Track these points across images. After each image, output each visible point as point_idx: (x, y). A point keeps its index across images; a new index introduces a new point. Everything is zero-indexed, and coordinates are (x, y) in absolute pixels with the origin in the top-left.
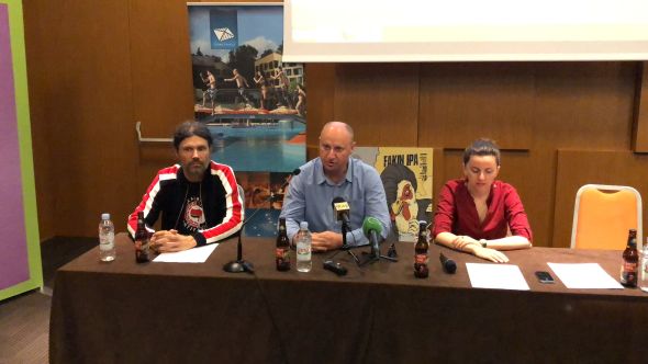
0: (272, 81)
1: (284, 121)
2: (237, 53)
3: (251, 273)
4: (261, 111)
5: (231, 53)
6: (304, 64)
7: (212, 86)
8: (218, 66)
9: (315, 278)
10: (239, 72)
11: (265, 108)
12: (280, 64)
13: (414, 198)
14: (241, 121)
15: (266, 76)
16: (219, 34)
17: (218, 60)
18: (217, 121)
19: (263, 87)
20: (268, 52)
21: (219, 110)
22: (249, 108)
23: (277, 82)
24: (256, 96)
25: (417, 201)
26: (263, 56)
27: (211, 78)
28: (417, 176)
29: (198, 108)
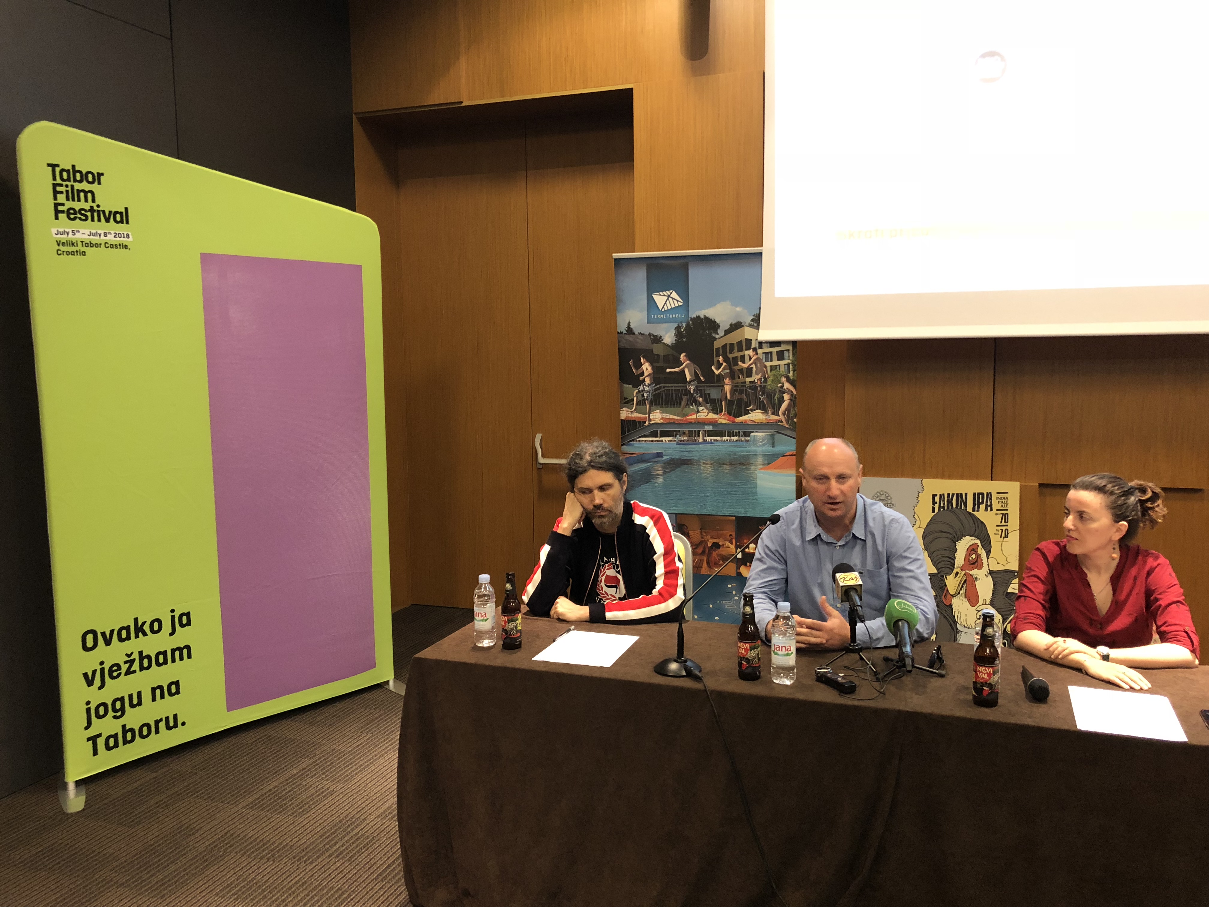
0: (741, 370)
1: (759, 435)
2: (688, 325)
3: (698, 679)
4: (723, 419)
5: (678, 329)
6: (794, 343)
7: (648, 381)
8: (657, 349)
9: (800, 696)
10: (689, 357)
11: (729, 413)
12: (754, 344)
13: (985, 569)
14: (690, 434)
15: (732, 363)
16: (660, 299)
17: (657, 339)
18: (654, 434)
19: (727, 381)
20: (736, 326)
21: (657, 416)
22: (704, 414)
23: (749, 372)
24: (714, 394)
25: (991, 573)
26: (727, 332)
27: (647, 368)
28: (992, 530)
29: (625, 414)
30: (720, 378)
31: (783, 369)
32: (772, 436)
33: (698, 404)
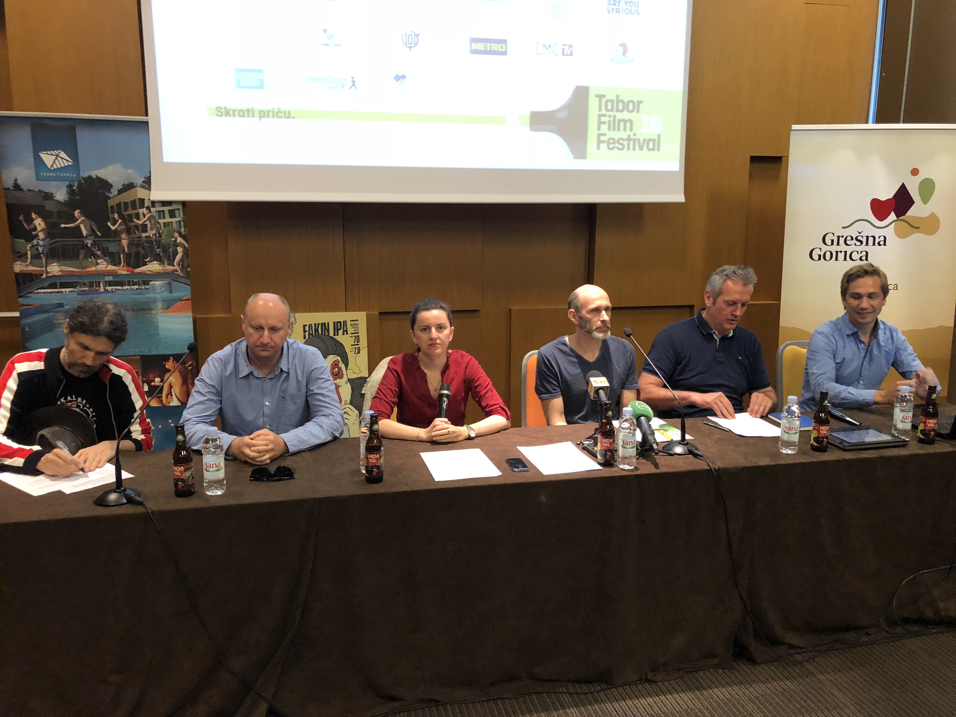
0: (137, 227)
1: (158, 283)
2: (80, 184)
3: (140, 504)
4: (122, 270)
5: (70, 187)
6: (184, 204)
7: (41, 235)
8: (49, 206)
10: (83, 213)
11: (128, 264)
12: (146, 204)
13: (345, 378)
14: (91, 285)
15: (127, 220)
16: (48, 158)
17: (48, 196)
18: (53, 286)
19: (124, 236)
20: (129, 187)
21: (54, 269)
22: (103, 265)
23: (144, 228)
24: (112, 248)
25: (350, 381)
26: (120, 192)
27: (39, 223)
28: (348, 349)
29: (18, 267)
30: (116, 234)
31: (175, 225)
32: (169, 284)
33: (97, 257)
